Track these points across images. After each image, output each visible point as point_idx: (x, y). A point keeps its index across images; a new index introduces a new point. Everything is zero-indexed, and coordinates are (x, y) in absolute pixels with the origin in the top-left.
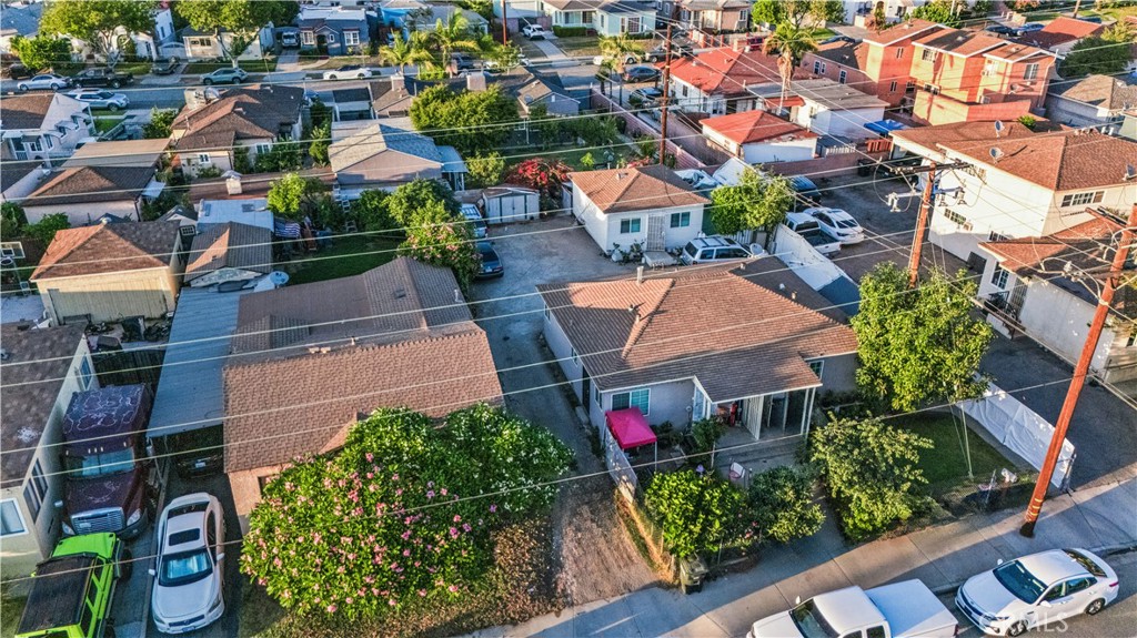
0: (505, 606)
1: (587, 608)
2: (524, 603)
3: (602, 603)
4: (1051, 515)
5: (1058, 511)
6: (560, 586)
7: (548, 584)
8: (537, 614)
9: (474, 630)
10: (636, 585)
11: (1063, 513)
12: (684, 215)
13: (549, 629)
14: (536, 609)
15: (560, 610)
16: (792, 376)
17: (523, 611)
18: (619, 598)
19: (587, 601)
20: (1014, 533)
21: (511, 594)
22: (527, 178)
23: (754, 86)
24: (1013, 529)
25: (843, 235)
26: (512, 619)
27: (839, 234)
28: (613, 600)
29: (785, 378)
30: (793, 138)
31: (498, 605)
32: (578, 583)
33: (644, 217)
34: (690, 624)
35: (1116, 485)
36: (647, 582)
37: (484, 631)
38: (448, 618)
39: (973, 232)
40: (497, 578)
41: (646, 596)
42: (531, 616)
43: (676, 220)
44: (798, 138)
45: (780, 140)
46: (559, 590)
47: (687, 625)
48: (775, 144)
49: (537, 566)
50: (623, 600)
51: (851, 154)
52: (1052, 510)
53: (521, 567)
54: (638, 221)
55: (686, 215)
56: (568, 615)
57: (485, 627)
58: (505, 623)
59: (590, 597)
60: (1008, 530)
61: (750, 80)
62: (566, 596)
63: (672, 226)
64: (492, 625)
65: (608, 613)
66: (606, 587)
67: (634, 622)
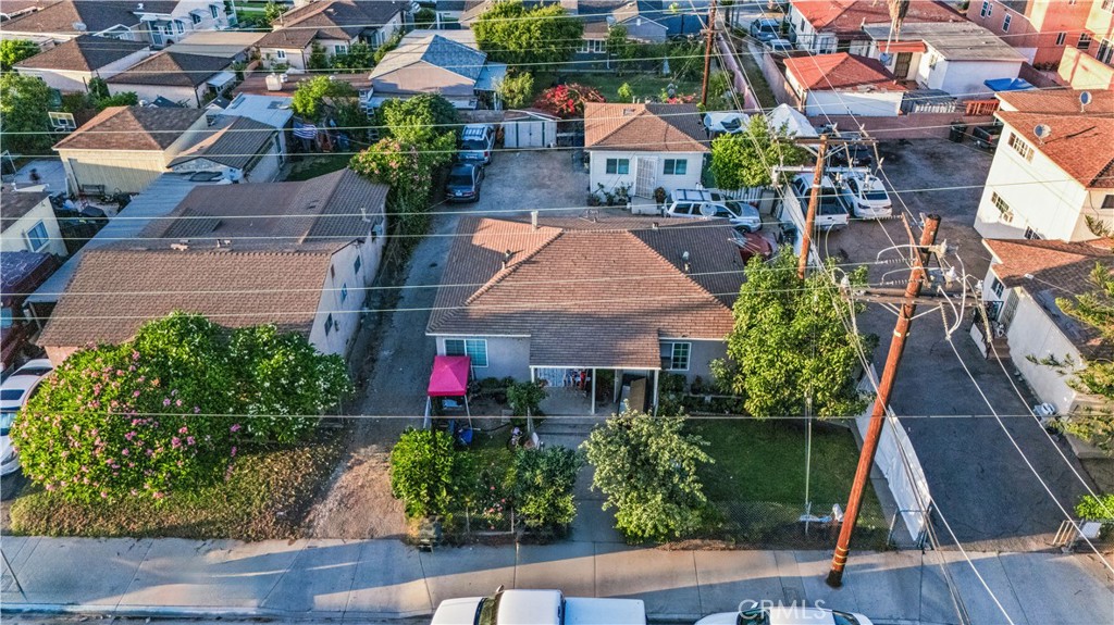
0: (249, 522)
1: (321, 544)
2: (267, 525)
3: (339, 542)
4: (882, 569)
5: (894, 567)
6: (311, 516)
7: (301, 511)
8: (273, 537)
9: (209, 538)
10: (381, 533)
11: (899, 570)
12: (679, 162)
13: (274, 554)
14: (275, 531)
15: (296, 539)
16: (633, 354)
17: (262, 531)
18: (358, 541)
19: (326, 537)
20: (819, 578)
21: (260, 513)
22: (554, 104)
23: (875, 25)
24: (821, 574)
25: (865, 207)
26: (248, 536)
27: (860, 206)
28: (350, 542)
29: (624, 354)
30: (872, 90)
31: (243, 520)
32: (330, 518)
33: (634, 160)
34: (405, 584)
35: (995, 554)
36: (394, 532)
37: (218, 541)
38: (193, 521)
39: (1013, 224)
40: (258, 494)
41: (383, 546)
42: (266, 538)
43: (669, 166)
44: (879, 90)
45: (856, 90)
46: (307, 520)
47: (402, 585)
48: (848, 94)
49: (302, 491)
50: (360, 544)
51: (947, 114)
52: (886, 564)
53: (286, 488)
54: (625, 162)
55: (682, 163)
56: (301, 545)
57: (221, 538)
58: (240, 538)
59: (330, 535)
60: (814, 574)
61: (873, 17)
62: (309, 527)
63: (665, 173)
64: (227, 536)
65: (337, 553)
66: (352, 529)
67: (355, 568)
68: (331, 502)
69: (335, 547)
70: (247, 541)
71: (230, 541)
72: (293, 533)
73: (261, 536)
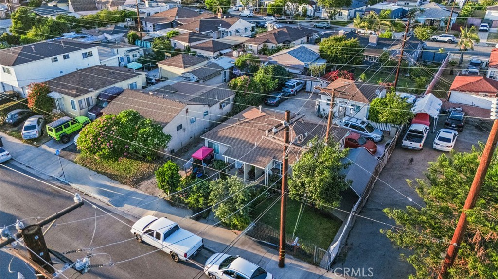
0: (125, 179)
1: (138, 191)
2: (129, 181)
3: (143, 193)
4: (304, 269)
6: (142, 183)
7: (140, 181)
9: (113, 179)
10: (156, 194)
13: (125, 189)
16: (259, 161)
19: (141, 190)
21: (130, 177)
25: (437, 144)
26: (123, 182)
27: (435, 142)
28: (146, 194)
29: (256, 160)
30: (486, 95)
31: (124, 177)
32: (146, 185)
40: (133, 172)
41: (153, 198)
46: (140, 184)
48: (474, 95)
49: (145, 175)
52: (309, 269)
53: (141, 173)
55: (359, 107)
57: (116, 180)
58: (120, 182)
62: (139, 186)
64: (118, 180)
65: (140, 195)
66: (149, 190)
67: (141, 201)
68: (150, 181)
69: (141, 194)
70: (121, 184)
71: (118, 182)
72: (133, 186)
73: (126, 183)
